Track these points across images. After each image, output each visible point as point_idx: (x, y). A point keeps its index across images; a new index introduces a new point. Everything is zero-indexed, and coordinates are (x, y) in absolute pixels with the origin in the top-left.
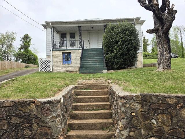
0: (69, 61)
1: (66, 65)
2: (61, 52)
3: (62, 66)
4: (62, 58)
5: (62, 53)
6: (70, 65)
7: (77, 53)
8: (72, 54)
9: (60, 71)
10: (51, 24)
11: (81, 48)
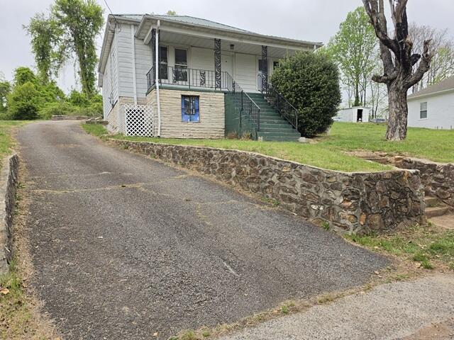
0: (193, 114)
1: (190, 125)
2: (179, 94)
3: (182, 125)
4: (180, 107)
5: (180, 97)
6: (197, 125)
7: (212, 99)
8: (200, 101)
9: (176, 136)
10: (159, 22)
11: (219, 89)
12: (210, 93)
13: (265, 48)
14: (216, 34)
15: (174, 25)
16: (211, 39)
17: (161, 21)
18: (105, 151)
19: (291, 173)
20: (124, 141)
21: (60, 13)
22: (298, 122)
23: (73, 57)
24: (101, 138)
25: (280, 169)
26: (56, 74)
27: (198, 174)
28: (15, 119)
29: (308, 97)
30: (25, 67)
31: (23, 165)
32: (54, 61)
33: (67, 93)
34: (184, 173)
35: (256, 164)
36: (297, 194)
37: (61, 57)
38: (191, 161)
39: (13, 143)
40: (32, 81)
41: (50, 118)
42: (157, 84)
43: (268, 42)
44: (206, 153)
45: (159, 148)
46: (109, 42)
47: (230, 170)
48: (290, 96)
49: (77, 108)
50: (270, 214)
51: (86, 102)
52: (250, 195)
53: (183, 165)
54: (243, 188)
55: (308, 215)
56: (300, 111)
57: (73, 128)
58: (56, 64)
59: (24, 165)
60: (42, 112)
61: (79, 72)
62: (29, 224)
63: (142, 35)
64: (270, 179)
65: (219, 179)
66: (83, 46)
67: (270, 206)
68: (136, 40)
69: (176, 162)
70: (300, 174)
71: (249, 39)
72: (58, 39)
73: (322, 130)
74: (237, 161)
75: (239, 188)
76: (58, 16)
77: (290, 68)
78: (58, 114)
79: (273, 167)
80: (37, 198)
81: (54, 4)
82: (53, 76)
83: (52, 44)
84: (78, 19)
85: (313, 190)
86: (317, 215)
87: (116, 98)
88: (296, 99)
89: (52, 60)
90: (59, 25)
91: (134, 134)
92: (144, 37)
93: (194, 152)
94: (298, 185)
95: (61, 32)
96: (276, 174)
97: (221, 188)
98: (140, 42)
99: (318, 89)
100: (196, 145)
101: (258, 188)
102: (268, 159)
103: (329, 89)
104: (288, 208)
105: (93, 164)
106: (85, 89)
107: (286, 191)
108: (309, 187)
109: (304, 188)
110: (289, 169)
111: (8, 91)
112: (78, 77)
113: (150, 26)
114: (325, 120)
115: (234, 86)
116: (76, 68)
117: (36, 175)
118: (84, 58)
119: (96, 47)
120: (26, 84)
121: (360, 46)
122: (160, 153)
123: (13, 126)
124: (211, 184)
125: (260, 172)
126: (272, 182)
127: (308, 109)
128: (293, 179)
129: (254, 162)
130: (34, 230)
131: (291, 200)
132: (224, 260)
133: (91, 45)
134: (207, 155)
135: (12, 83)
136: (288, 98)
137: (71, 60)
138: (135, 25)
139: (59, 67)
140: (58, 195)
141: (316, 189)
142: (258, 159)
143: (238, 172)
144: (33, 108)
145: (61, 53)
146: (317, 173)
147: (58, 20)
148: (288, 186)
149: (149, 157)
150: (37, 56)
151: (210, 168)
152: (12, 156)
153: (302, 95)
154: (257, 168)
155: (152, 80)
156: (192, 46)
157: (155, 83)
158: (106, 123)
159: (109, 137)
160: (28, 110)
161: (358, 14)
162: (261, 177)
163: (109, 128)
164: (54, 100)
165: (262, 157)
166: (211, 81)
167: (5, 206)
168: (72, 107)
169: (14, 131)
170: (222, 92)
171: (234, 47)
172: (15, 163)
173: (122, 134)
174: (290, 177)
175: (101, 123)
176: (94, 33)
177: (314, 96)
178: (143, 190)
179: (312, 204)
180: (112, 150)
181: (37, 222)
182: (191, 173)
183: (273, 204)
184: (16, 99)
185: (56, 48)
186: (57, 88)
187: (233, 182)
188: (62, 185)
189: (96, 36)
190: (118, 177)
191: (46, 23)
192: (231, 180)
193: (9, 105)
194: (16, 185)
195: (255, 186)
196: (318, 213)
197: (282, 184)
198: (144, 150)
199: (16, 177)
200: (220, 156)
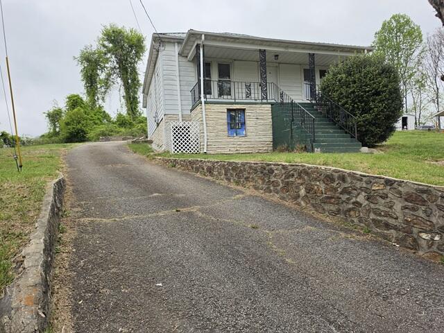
0: (239, 128)
1: (237, 139)
2: (224, 108)
3: (229, 140)
4: (225, 121)
5: (226, 111)
6: (243, 139)
7: (258, 111)
8: (247, 114)
9: (223, 151)
10: (203, 37)
11: (265, 101)
12: (257, 106)
13: (312, 56)
14: (261, 45)
15: (218, 38)
16: (255, 50)
17: (205, 35)
18: (152, 170)
19: (385, 191)
20: (171, 158)
21: (106, 43)
22: (358, 131)
23: (118, 83)
24: (148, 156)
25: (369, 186)
26: (103, 99)
27: (257, 193)
28: (66, 143)
29: (367, 103)
30: (75, 94)
31: (69, 189)
32: (101, 87)
33: (114, 116)
34: (240, 192)
35: (333, 180)
36: (397, 218)
37: (107, 83)
38: (247, 179)
39: (62, 165)
40: (81, 107)
41: (98, 140)
42: (203, 100)
43: (315, 50)
44: (265, 169)
45: (209, 164)
46: (153, 63)
47: (297, 187)
48: (346, 103)
49: (123, 130)
50: (363, 245)
51: (131, 124)
52: (328, 220)
53: (237, 183)
54: (317, 211)
55: (415, 246)
56: (359, 119)
57: (120, 148)
58: (103, 90)
59: (71, 188)
60: (91, 134)
61: (124, 97)
62: (73, 266)
63: (186, 52)
64: (354, 200)
65: (283, 198)
66: (127, 72)
67: (359, 234)
68: (180, 58)
69: (229, 180)
70: (400, 193)
71: (295, 48)
72: (105, 67)
73: (383, 138)
74: (306, 177)
75: (311, 211)
76: (104, 46)
77: (345, 73)
78: (105, 136)
79: (358, 185)
80: (83, 229)
81: (101, 36)
82: (100, 101)
83: (99, 72)
84: (122, 48)
85: (420, 213)
86: (429, 247)
87: (161, 116)
88: (353, 106)
89: (99, 86)
90: (105, 54)
91: (180, 152)
92: (188, 53)
93: (250, 167)
94: (398, 206)
95: (107, 60)
96: (363, 193)
97: (289, 210)
98: (184, 59)
99: (377, 93)
100: (252, 160)
101: (339, 211)
102: (349, 174)
103: (391, 93)
104: (385, 237)
105: (143, 186)
106: (130, 112)
107: (380, 215)
108: (413, 209)
109: (407, 211)
110: (381, 187)
111: (60, 117)
112: (123, 101)
113: (194, 42)
114: (387, 128)
115: (282, 97)
116: (121, 93)
117: (82, 200)
118: (128, 83)
119: (139, 72)
120: (76, 110)
121: (397, 53)
122: (210, 170)
123: (64, 149)
124: (275, 206)
125: (339, 190)
126: (357, 202)
127: (368, 116)
128: (388, 200)
129: (329, 178)
130: (79, 275)
131: (387, 226)
132: (331, 323)
133: (134, 71)
134: (266, 171)
135: (64, 109)
136: (343, 105)
137: (116, 85)
138: (179, 43)
139: (105, 92)
140: (106, 224)
141: (425, 212)
142: (336, 175)
143: (308, 190)
144: (83, 131)
145: (107, 79)
146: (427, 191)
147: (104, 50)
148: (381, 208)
149: (198, 175)
150: (86, 84)
151: (270, 186)
152: (57, 180)
153: (359, 101)
154: (334, 185)
155: (197, 96)
156: (235, 60)
157: (200, 98)
158: (151, 142)
159: (155, 155)
160: (78, 133)
161: (393, 21)
162: (341, 196)
163: (154, 146)
164: (102, 123)
165: (340, 171)
166: (256, 94)
167: (43, 246)
168: (118, 129)
169: (63, 153)
170: (269, 103)
171: (279, 57)
172: (60, 187)
173: (168, 152)
174: (384, 197)
175: (146, 142)
176: (137, 59)
177: (373, 101)
178: (200, 214)
179: (421, 232)
180: (159, 168)
181: (82, 263)
182: (248, 192)
183: (362, 232)
184: (67, 124)
185: (102, 76)
186: (104, 112)
187: (302, 203)
188: (111, 211)
189: (139, 62)
190: (170, 199)
191: (94, 54)
192: (299, 200)
193: (61, 130)
194: (60, 213)
195: (333, 208)
196: (432, 244)
197: (372, 205)
198: (192, 168)
199: (61, 203)
200: (283, 171)
